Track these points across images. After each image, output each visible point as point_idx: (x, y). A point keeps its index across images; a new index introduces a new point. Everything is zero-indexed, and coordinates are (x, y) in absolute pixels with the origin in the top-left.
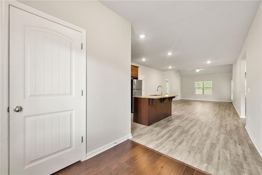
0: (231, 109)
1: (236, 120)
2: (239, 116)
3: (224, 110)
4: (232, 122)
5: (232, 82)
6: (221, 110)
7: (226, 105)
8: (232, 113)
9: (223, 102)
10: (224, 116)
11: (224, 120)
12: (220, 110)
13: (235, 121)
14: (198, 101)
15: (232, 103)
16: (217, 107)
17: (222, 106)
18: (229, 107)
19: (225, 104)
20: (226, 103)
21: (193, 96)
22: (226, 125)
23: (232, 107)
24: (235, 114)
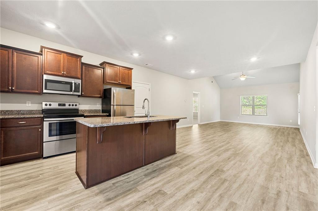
0: (297, 142)
1: (306, 174)
2: (311, 163)
3: (282, 144)
4: (294, 182)
5: (299, 96)
6: (276, 144)
7: (289, 134)
8: (298, 153)
9: (284, 128)
10: (280, 160)
11: (277, 174)
12: (274, 145)
13: (303, 178)
14: (245, 125)
15: (298, 129)
16: (271, 138)
17: (281, 136)
18: (293, 138)
19: (287, 131)
20: (289, 129)
21: (238, 118)
22: (279, 193)
23: (298, 137)
24: (303, 157)
